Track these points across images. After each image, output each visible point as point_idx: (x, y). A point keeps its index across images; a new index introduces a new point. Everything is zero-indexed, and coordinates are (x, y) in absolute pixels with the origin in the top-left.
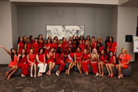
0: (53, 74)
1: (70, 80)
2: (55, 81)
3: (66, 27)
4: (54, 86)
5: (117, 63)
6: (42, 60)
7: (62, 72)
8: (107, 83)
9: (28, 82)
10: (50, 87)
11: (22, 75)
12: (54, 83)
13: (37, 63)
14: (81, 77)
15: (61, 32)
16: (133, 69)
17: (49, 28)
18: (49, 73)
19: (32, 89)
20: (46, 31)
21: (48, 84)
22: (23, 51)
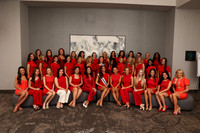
0: (79, 106)
1: (103, 114)
2: (81, 115)
3: (98, 37)
4: (79, 122)
5: (171, 91)
6: (63, 85)
7: (92, 103)
8: (156, 120)
9: (43, 116)
10: (74, 123)
11: (35, 106)
12: (80, 119)
13: (56, 89)
14: (119, 111)
15: (92, 44)
16: (196, 101)
17: (74, 39)
18: (73, 104)
20: (70, 44)
21: (71, 120)
22: (37, 71)
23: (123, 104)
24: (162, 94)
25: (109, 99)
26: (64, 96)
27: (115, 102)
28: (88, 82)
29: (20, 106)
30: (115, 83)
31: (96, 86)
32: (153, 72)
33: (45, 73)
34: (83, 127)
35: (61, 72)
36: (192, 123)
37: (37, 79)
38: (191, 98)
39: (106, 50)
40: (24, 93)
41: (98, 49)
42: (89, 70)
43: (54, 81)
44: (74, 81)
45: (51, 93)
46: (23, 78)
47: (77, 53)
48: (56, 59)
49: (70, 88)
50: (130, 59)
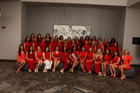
0: (58, 71)
1: (73, 77)
2: (59, 77)
3: (73, 27)
4: (57, 81)
5: (120, 64)
6: (48, 57)
7: (67, 70)
8: (108, 82)
9: (34, 76)
10: (54, 82)
11: (29, 71)
13: (43, 60)
14: (84, 76)
15: (68, 31)
17: (56, 27)
19: (38, 82)
20: (53, 30)
21: (52, 80)
22: (31, 48)
24: (113, 66)
25: (77, 68)
26: (48, 64)
28: (64, 56)
29: (21, 70)
30: (82, 57)
31: (70, 59)
34: (59, 84)
35: (47, 49)
36: (133, 85)
38: (133, 69)
39: (77, 35)
40: (23, 61)
41: (72, 34)
42: (65, 48)
43: (42, 55)
44: (55, 55)
46: (22, 52)
47: (59, 37)
48: (43, 40)
49: (53, 59)
50: (94, 42)
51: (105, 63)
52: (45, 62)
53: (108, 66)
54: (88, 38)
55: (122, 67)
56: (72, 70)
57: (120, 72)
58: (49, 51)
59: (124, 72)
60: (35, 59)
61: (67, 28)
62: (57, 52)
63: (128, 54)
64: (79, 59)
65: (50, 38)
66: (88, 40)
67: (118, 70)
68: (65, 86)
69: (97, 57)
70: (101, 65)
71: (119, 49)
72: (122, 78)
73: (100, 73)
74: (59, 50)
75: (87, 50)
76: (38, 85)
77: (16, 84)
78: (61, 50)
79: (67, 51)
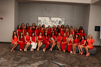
0: (41, 50)
1: (52, 55)
2: (42, 55)
3: (52, 18)
4: (41, 58)
5: (86, 45)
6: (34, 40)
7: (47, 49)
8: (77, 58)
9: (24, 54)
11: (21, 50)
13: (31, 42)
14: (60, 53)
17: (40, 18)
19: (27, 58)
20: (38, 21)
21: (37, 56)
22: (22, 34)
23: (62, 50)
24: (81, 46)
25: (55, 48)
26: (34, 45)
27: (58, 50)
28: (46, 39)
29: (14, 49)
30: (59, 40)
31: (50, 42)
32: (77, 36)
33: (26, 35)
34: (42, 60)
35: (33, 34)
36: (95, 60)
37: (22, 37)
38: (95, 49)
39: (55, 24)
40: (16, 43)
41: (51, 24)
42: (46, 34)
44: (39, 39)
45: (28, 44)
46: (15, 36)
47: (42, 25)
48: (31, 28)
49: (37, 42)
50: (67, 29)
51: (75, 45)
52: (32, 44)
53: (77, 46)
54: (63, 27)
55: (87, 47)
56: (51, 49)
57: (86, 51)
58: (35, 36)
59: (88, 51)
60: (24, 41)
61: (47, 19)
62: (40, 37)
63: (92, 38)
64: (56, 42)
65: (36, 27)
66: (63, 28)
67: (84, 49)
68: (46, 61)
69: (69, 40)
70: (72, 46)
71: (85, 35)
72: (87, 55)
73: (71, 52)
74: (42, 35)
75: (62, 35)
76: (27, 61)
77: (11, 60)
78: (43, 35)
79: (47, 36)
